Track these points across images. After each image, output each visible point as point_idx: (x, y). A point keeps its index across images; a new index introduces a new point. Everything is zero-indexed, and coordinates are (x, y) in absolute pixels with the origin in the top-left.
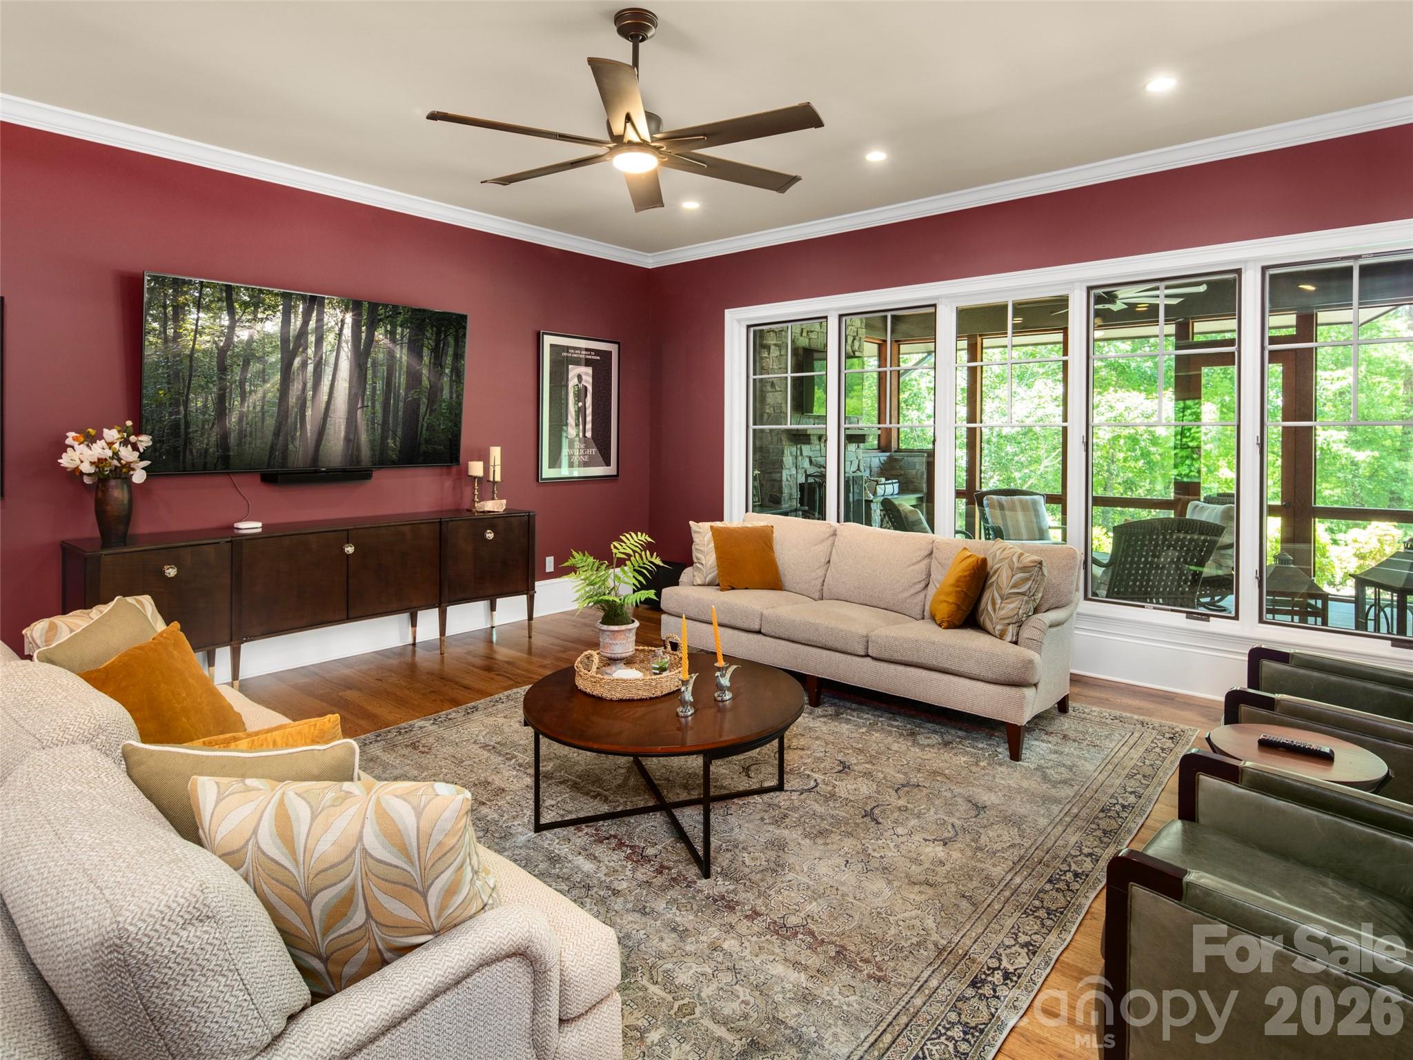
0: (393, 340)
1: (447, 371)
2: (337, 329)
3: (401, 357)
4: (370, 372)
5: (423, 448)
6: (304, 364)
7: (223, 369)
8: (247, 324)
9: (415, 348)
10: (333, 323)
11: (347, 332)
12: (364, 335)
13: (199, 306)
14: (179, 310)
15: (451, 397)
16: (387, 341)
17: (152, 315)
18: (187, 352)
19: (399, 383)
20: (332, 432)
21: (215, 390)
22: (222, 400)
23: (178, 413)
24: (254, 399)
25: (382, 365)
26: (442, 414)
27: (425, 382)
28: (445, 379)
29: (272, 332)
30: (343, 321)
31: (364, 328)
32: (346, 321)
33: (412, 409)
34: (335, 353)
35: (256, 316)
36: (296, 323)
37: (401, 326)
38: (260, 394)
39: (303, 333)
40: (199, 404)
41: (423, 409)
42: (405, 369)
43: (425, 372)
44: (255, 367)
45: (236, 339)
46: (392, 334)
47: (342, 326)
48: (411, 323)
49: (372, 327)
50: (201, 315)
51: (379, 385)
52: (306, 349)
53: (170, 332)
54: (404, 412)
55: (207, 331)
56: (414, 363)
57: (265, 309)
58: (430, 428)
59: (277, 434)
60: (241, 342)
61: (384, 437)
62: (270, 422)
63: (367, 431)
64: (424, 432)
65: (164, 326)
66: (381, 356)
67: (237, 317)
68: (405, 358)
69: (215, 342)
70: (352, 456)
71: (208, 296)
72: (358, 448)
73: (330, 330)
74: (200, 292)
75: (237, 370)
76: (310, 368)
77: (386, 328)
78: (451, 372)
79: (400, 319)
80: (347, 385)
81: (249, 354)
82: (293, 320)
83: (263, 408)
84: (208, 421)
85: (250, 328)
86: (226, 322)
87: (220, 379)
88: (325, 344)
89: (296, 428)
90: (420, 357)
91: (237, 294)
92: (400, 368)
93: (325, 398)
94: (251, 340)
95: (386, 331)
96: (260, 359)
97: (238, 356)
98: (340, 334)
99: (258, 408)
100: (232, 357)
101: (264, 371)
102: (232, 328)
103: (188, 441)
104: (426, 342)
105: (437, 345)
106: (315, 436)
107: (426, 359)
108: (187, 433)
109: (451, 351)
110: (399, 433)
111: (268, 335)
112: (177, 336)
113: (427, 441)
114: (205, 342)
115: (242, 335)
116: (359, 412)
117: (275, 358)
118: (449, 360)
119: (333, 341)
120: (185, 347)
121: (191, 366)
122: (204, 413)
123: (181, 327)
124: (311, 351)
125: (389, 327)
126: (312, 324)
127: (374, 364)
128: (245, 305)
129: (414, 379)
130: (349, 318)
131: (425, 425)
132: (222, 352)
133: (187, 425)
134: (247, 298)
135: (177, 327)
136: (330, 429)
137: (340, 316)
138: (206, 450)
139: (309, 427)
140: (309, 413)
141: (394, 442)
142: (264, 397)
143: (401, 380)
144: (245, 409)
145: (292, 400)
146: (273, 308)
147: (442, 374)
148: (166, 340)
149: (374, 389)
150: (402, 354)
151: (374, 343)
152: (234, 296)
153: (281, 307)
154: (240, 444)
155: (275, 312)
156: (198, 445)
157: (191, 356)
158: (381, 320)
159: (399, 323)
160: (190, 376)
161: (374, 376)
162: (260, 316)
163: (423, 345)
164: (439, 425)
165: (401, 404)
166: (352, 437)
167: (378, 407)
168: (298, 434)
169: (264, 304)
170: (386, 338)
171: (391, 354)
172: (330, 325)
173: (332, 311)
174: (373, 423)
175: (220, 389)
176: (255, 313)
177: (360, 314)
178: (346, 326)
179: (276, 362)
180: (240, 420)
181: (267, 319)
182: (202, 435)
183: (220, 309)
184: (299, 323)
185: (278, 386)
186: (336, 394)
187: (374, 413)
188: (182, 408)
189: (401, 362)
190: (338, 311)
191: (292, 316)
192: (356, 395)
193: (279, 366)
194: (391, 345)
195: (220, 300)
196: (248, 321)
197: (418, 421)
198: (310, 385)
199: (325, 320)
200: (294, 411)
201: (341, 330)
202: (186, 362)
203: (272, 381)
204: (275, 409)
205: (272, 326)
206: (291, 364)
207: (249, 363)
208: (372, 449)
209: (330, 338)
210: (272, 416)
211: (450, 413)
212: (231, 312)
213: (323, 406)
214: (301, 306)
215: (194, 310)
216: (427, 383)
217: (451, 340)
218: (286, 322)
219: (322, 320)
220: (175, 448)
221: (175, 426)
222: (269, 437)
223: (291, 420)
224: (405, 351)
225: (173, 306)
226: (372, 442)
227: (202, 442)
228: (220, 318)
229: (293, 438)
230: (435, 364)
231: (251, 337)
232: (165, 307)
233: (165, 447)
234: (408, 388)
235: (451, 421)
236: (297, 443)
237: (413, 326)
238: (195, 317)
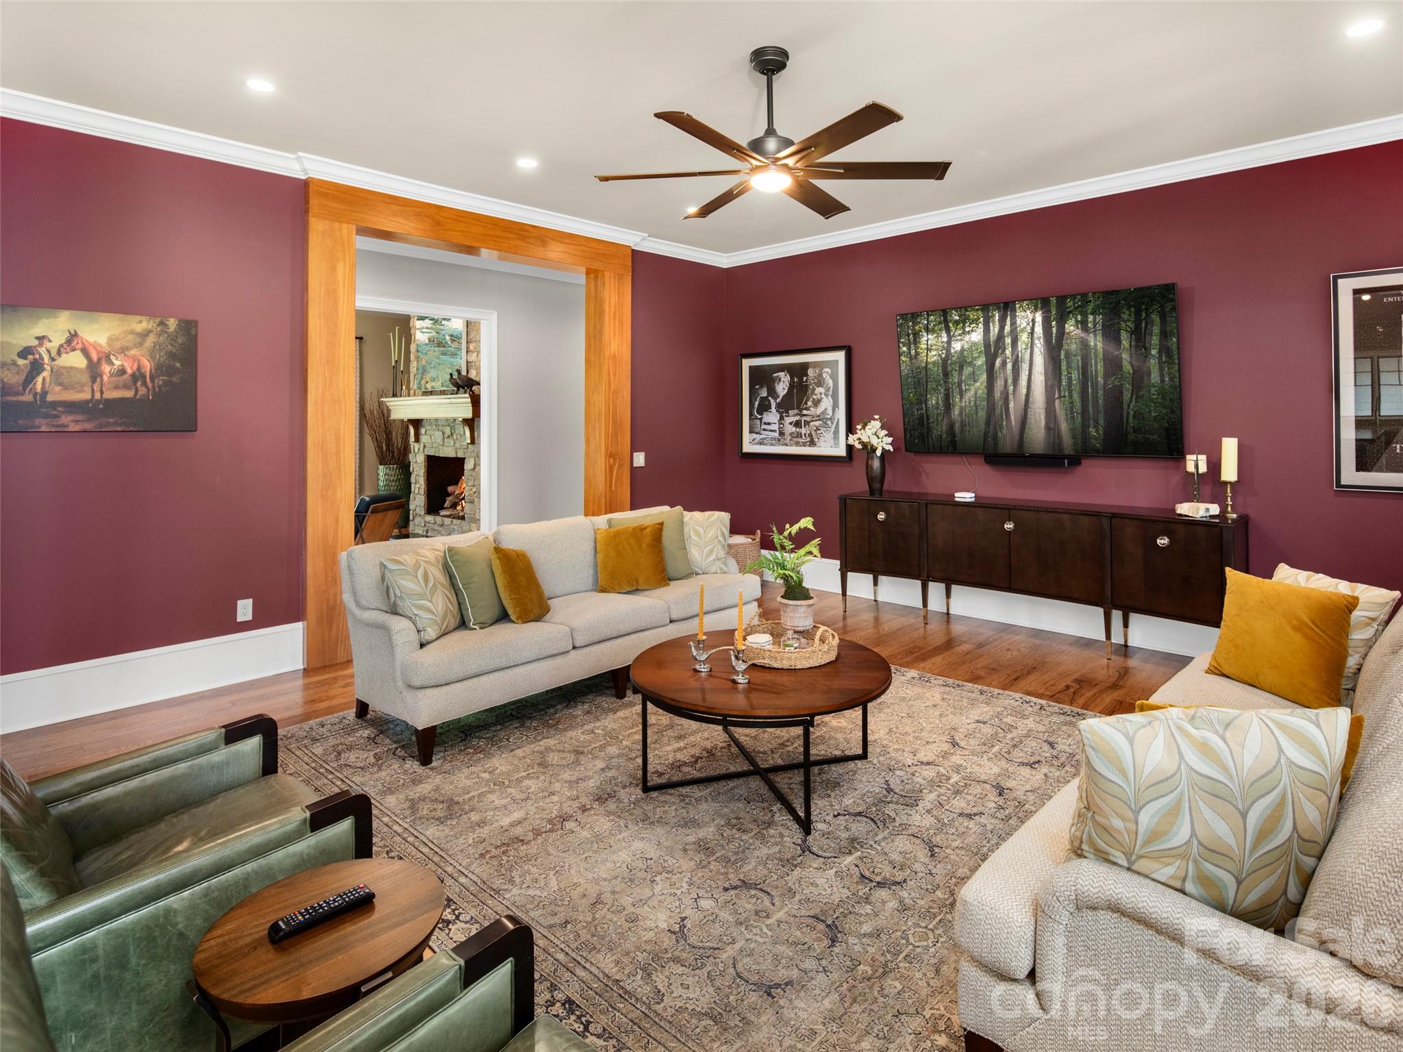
0: (1085, 329)
1: (1154, 352)
2: (1029, 329)
3: (1096, 345)
4: (1064, 365)
5: (1131, 437)
6: (1004, 364)
7: (946, 374)
8: (959, 338)
9: (1111, 334)
10: (1025, 324)
11: (1039, 329)
12: (1054, 330)
13: (928, 330)
14: (916, 335)
15: (1162, 381)
16: (1079, 331)
17: (902, 343)
18: (924, 365)
19: (1096, 371)
20: (1033, 422)
21: (942, 391)
22: (947, 397)
23: (922, 409)
24: (969, 395)
25: (1075, 355)
26: (1152, 400)
27: (1127, 367)
28: (1152, 361)
29: (976, 340)
30: (1033, 321)
31: (1054, 323)
32: (1037, 320)
33: (1114, 396)
34: (1029, 351)
35: (964, 330)
36: (995, 329)
37: (1092, 314)
38: (972, 392)
39: (1001, 337)
40: (934, 402)
41: (1127, 396)
42: (1101, 356)
43: (1125, 356)
44: (968, 370)
45: (952, 351)
46: (1083, 324)
47: (1033, 325)
48: (1104, 308)
49: (1062, 320)
50: (930, 336)
51: (1075, 375)
52: (1004, 350)
53: (913, 352)
54: (1105, 400)
55: (934, 347)
56: (1111, 348)
57: (971, 324)
58: (1138, 415)
59: (988, 423)
60: (956, 352)
61: (1085, 426)
62: (982, 414)
63: (1067, 420)
64: (1131, 420)
65: (909, 349)
66: (1074, 347)
67: (952, 333)
68: (1100, 345)
69: (939, 355)
70: (1053, 444)
71: (932, 322)
72: (1060, 437)
73: (1023, 330)
74: (928, 321)
75: (955, 374)
76: (1009, 366)
77: (1076, 318)
78: (1160, 352)
79: (1090, 307)
80: (1042, 378)
81: (963, 361)
82: (992, 328)
83: (975, 403)
84: (940, 414)
85: (961, 340)
86: (945, 339)
87: (945, 382)
88: (1019, 343)
89: (1002, 418)
90: (1118, 341)
91: (951, 316)
92: (1096, 356)
93: (1024, 391)
94: (963, 350)
95: (1077, 321)
96: (971, 364)
97: (955, 363)
98: (1032, 333)
99: (972, 403)
100: (951, 364)
101: (974, 373)
102: (949, 342)
103: (929, 429)
104: (1123, 325)
105: (1138, 326)
106: (1019, 425)
107: (1125, 343)
108: (928, 424)
109: (1156, 330)
110: (1101, 421)
111: (974, 344)
112: (917, 354)
113: (1135, 430)
114: (933, 356)
115: (957, 346)
116: (1057, 402)
117: (981, 361)
118: (1155, 340)
119: (1026, 340)
120: (922, 361)
121: (927, 375)
122: (937, 408)
123: (918, 348)
124: (1008, 352)
125: (1079, 318)
126: (1007, 328)
127: (1068, 355)
128: (957, 323)
129: (1113, 365)
130: (1039, 317)
131: (1132, 413)
132: (945, 361)
133: (928, 419)
134: (957, 318)
135: (917, 348)
136: (1031, 419)
137: (1031, 316)
138: (941, 436)
139: (1013, 418)
140: (1012, 405)
141: (1097, 431)
142: (976, 394)
143: (1098, 368)
144: (963, 404)
145: (997, 395)
146: (976, 321)
147: (1147, 356)
148: (911, 359)
149: (1070, 379)
150: (1096, 342)
151: (1066, 336)
152: (949, 318)
153: (982, 319)
154: (962, 432)
155: (978, 324)
156: (936, 433)
157: (926, 367)
158: (1070, 312)
159: (1089, 311)
160: (927, 382)
161: (1069, 367)
162: (967, 329)
163: (1120, 329)
164: (1150, 412)
165: (1101, 393)
166: (1052, 426)
167: (1076, 396)
168: (1004, 423)
169: (969, 320)
170: (1078, 328)
171: (1084, 344)
172: (1022, 327)
173: (1023, 314)
174: (1072, 412)
175: (946, 390)
176: (963, 328)
177: (1049, 311)
178: (1036, 324)
179: (982, 365)
180: (961, 413)
181: (972, 331)
182: (937, 424)
183: (940, 330)
184: (997, 330)
185: (985, 384)
186: (1033, 387)
187: (1072, 403)
188: (924, 405)
189: (1096, 350)
190: (1028, 312)
191: (991, 325)
192: (1052, 387)
193: (985, 368)
194: (1083, 335)
195: (940, 323)
196: (960, 335)
197: (1122, 408)
198: (1010, 381)
199: (1018, 322)
200: (999, 404)
201: (1033, 329)
202: (924, 372)
203: (980, 380)
204: (985, 403)
205: (977, 336)
206: (993, 364)
207: (963, 368)
208: (1074, 437)
209: (1024, 337)
210: (983, 409)
211: (1164, 398)
212: (948, 330)
213: (1023, 398)
214: (997, 315)
215: (925, 334)
216: (1129, 368)
217: (1156, 318)
218: (987, 330)
219: (1015, 323)
220: (922, 434)
221: (921, 418)
222: (983, 426)
223: (998, 412)
224: (1099, 338)
225: (913, 334)
226: (1072, 430)
227: (937, 430)
228: (941, 336)
229: (1001, 427)
230: (1136, 346)
231: (963, 347)
232: (908, 335)
233: (917, 433)
234: (1107, 375)
235: (1165, 407)
236: (1004, 432)
237: (1106, 311)
238: (926, 338)
